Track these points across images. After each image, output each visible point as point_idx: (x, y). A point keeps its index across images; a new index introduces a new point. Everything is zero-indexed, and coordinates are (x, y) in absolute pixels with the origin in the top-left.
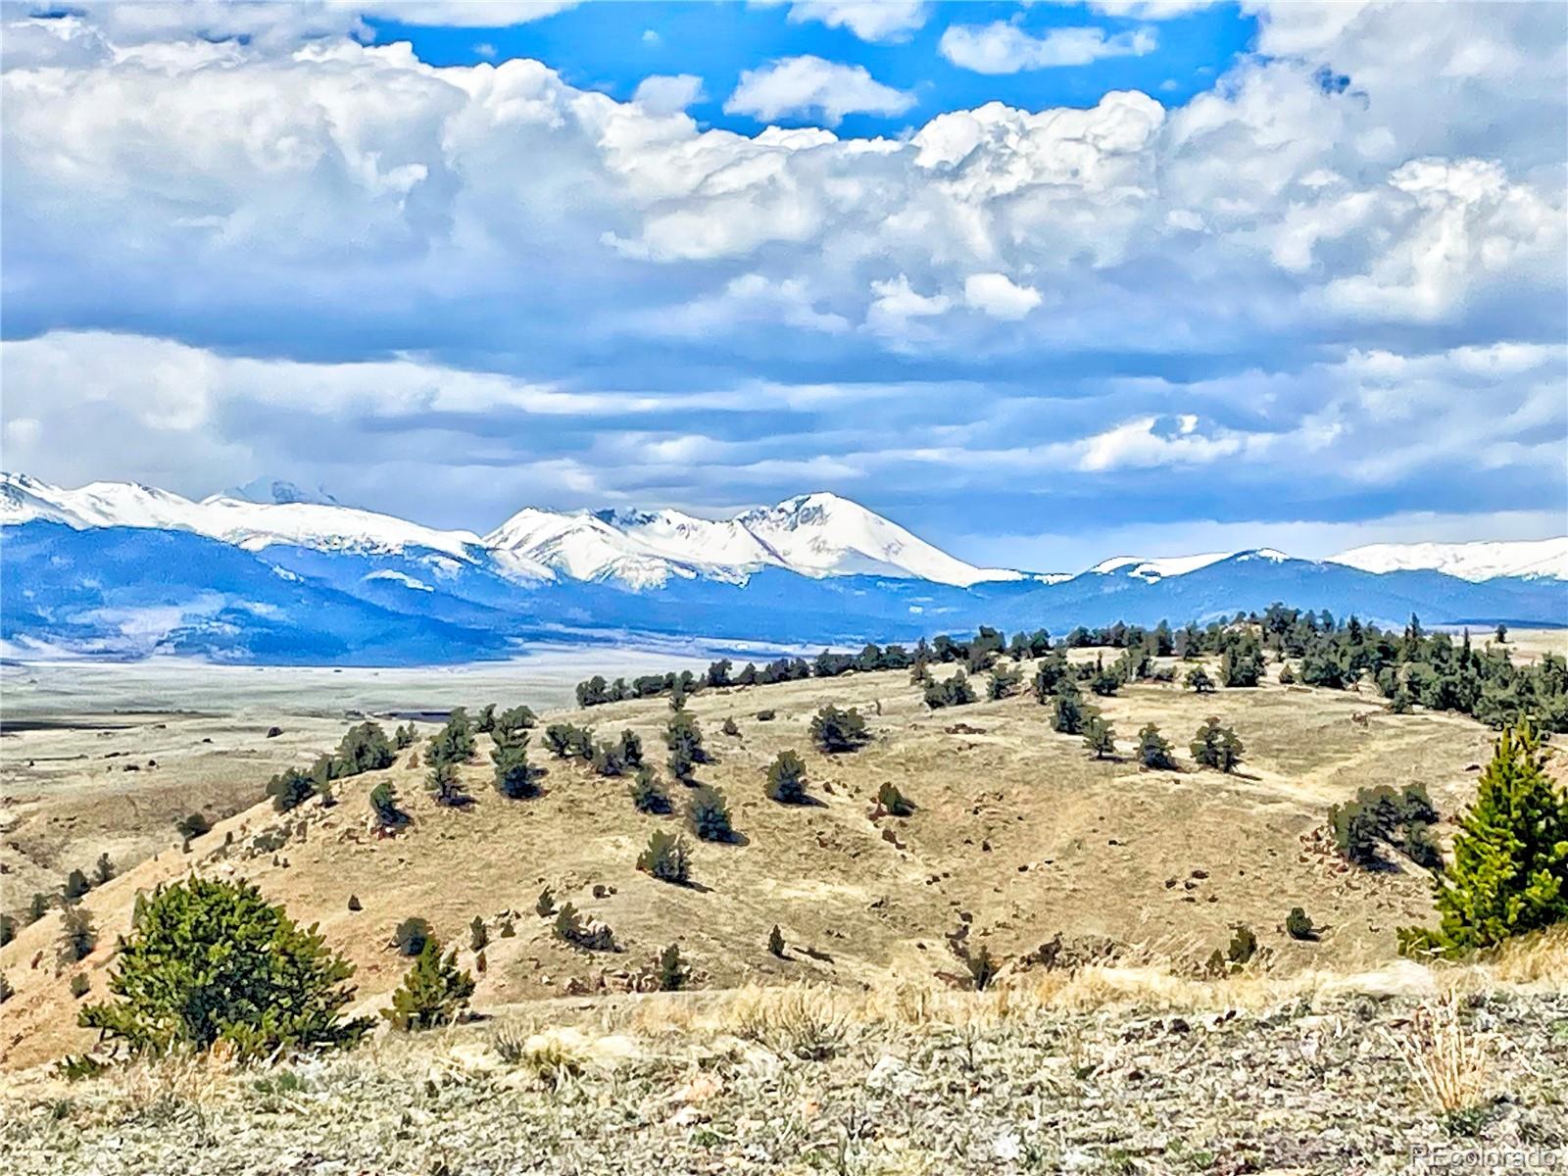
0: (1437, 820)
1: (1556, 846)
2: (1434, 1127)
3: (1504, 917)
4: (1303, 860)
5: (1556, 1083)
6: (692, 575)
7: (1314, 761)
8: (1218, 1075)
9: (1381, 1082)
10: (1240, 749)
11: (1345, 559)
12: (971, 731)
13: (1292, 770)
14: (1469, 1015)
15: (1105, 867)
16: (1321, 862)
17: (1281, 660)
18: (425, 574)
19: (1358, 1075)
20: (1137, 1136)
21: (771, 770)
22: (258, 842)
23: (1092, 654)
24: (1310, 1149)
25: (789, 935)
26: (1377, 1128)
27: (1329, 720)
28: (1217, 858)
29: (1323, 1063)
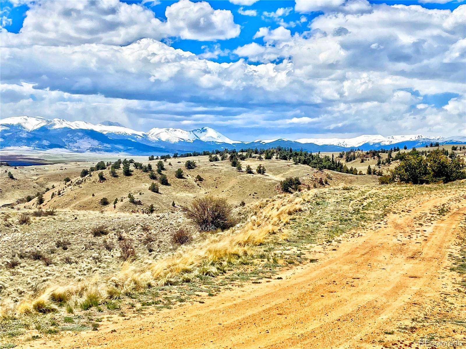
0: (301, 184)
4: (275, 191)
6: (183, 141)
7: (279, 173)
10: (266, 170)
11: (298, 141)
12: (216, 166)
13: (274, 174)
15: (238, 191)
16: (278, 191)
17: (277, 155)
18: (135, 139)
21: (176, 172)
22: (77, 183)
25: (176, 203)
27: (283, 166)
28: (259, 190)
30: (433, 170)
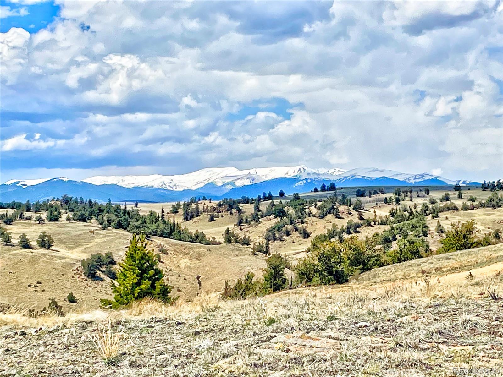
0: (116, 264)
1: (150, 272)
2: (103, 363)
3: (134, 295)
4: (73, 277)
5: (141, 348)
7: (77, 245)
8: (35, 349)
9: (87, 349)
10: (53, 242)
11: (88, 180)
13: (69, 248)
14: (116, 327)
15: (8, 281)
16: (79, 278)
17: (66, 213)
19: (80, 347)
20: (6, 370)
23: (4, 211)
24: (63, 372)
26: (85, 365)
27: (82, 232)
28: (45, 277)
29: (69, 344)
30: (349, 258)
